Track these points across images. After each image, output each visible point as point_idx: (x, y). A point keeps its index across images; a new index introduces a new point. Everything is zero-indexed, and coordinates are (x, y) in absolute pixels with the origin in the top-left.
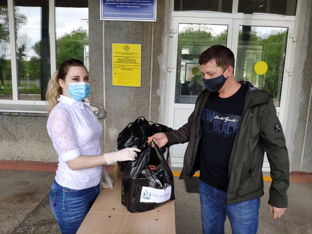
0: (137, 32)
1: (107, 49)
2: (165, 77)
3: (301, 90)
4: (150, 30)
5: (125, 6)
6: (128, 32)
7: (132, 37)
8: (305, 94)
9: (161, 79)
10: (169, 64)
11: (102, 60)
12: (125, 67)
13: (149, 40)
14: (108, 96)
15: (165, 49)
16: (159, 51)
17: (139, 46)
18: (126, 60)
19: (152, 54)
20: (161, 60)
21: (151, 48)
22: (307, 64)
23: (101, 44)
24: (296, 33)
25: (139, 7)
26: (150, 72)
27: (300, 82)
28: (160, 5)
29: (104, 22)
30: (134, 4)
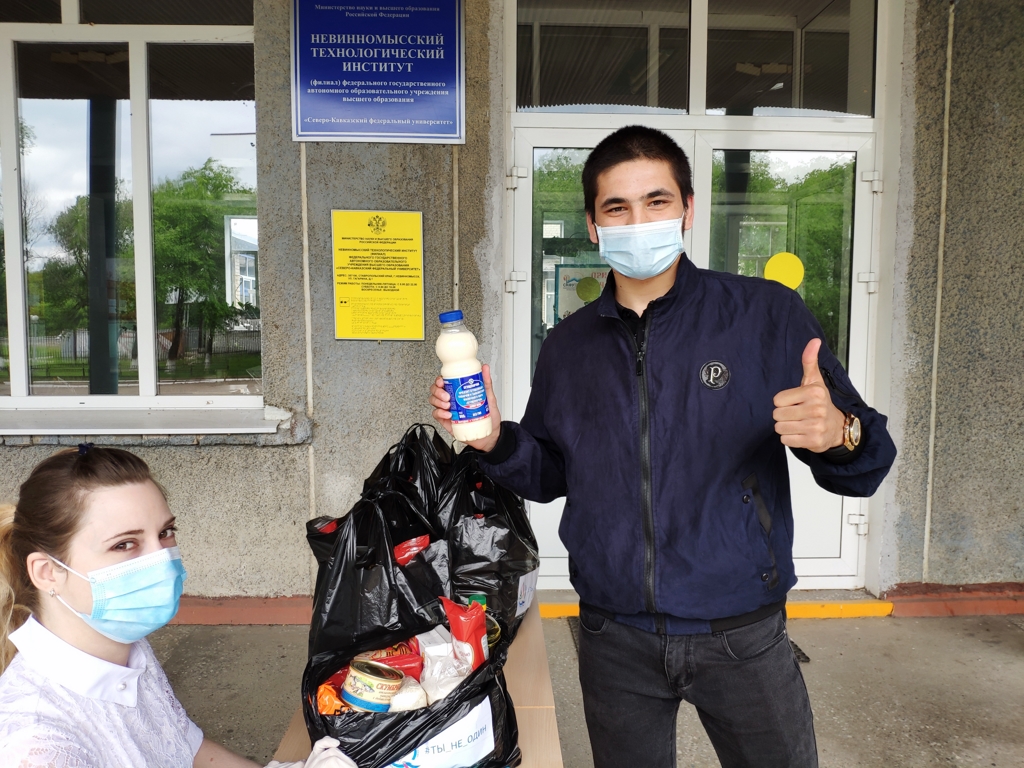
0: (408, 176)
1: (316, 229)
2: (499, 306)
3: (905, 335)
4: (448, 168)
5: (370, 100)
6: (378, 176)
7: (393, 191)
8: (919, 346)
9: (487, 313)
10: (508, 269)
11: (302, 263)
12: (375, 280)
13: (445, 198)
14: (321, 373)
15: (494, 224)
16: (476, 230)
17: (416, 217)
18: (377, 261)
19: (456, 239)
20: (483, 257)
21: (453, 223)
22: (917, 255)
23: (295, 214)
24: (880, 167)
25: (412, 100)
26: (452, 296)
27: (902, 312)
28: (475, 94)
29: (303, 146)
30: (396, 92)
